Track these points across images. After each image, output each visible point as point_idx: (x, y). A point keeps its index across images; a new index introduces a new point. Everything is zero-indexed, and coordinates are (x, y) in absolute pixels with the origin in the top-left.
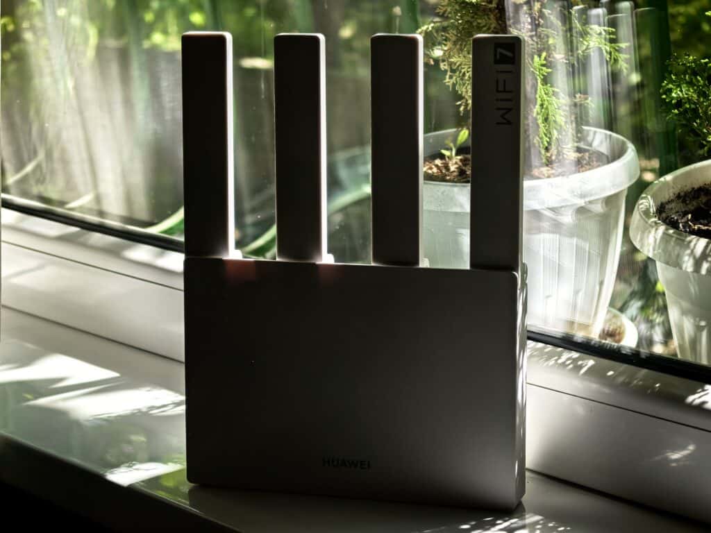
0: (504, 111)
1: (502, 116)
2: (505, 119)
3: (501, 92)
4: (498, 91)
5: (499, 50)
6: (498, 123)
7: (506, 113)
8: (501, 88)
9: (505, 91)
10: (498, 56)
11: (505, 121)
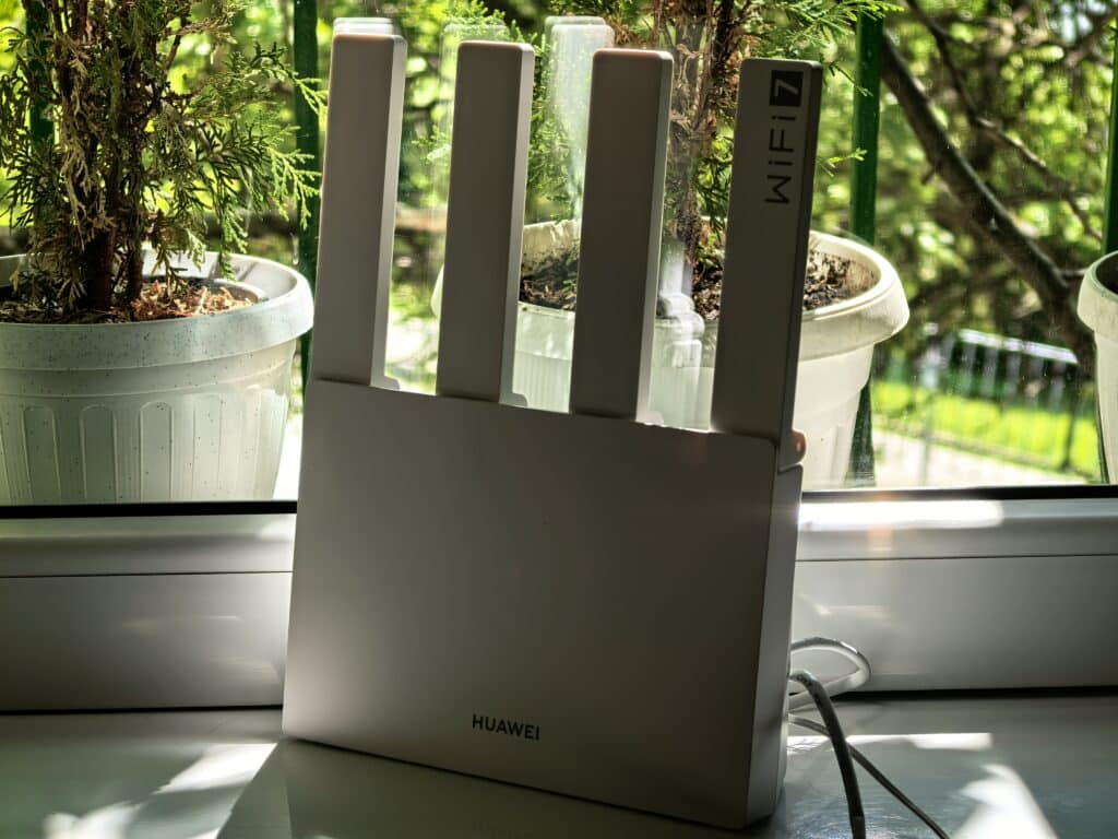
0: (780, 181)
1: (775, 189)
2: (780, 195)
3: (776, 149)
4: (772, 148)
5: (779, 83)
6: (769, 200)
7: (781, 184)
8: (777, 144)
9: (782, 149)
10: (776, 94)
11: (778, 198)
